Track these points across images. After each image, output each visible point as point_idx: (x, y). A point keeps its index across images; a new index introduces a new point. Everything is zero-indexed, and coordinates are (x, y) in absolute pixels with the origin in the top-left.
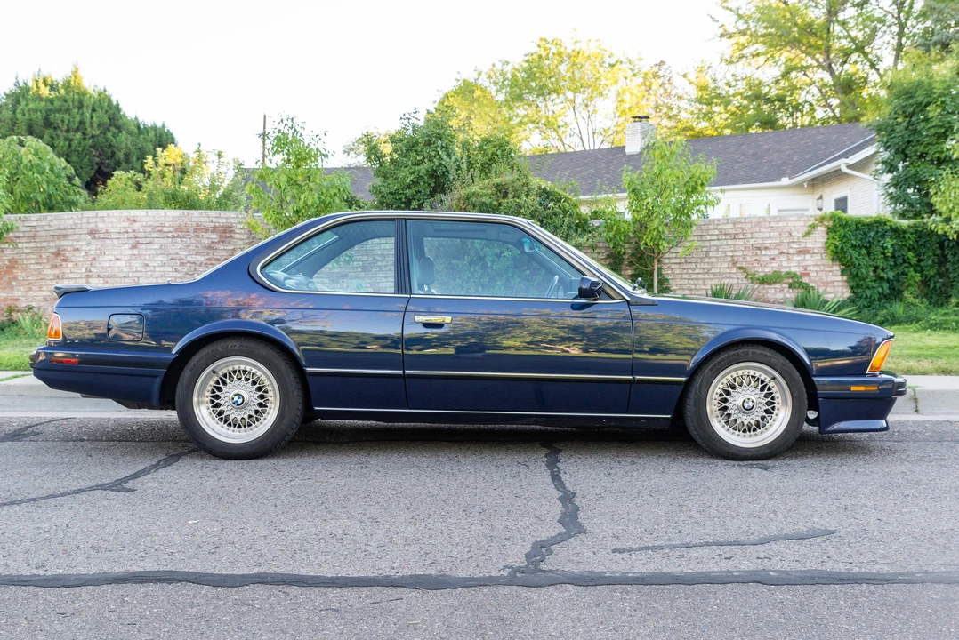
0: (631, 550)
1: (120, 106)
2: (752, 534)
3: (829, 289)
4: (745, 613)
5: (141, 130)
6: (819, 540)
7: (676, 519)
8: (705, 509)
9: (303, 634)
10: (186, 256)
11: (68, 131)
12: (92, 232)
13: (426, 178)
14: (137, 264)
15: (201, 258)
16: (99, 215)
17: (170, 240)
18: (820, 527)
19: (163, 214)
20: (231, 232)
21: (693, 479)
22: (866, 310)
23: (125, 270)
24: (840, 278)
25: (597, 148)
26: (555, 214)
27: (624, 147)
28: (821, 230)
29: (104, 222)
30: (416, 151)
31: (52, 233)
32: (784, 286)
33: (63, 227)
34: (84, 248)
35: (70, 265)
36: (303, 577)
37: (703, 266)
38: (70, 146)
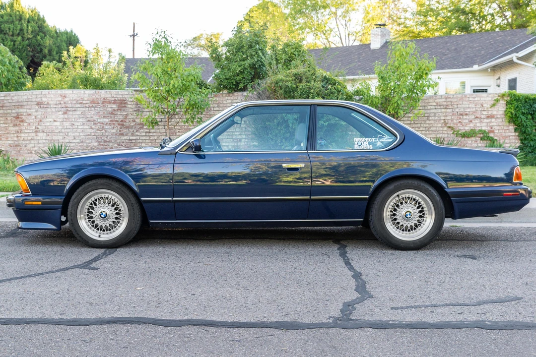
0: (402, 308)
1: (45, 19)
2: (472, 299)
3: (506, 141)
4: (475, 346)
5: (57, 34)
6: (513, 303)
7: (425, 290)
8: (441, 284)
9: (223, 354)
10: (97, 119)
11: (13, 35)
12: (39, 104)
13: (249, 69)
14: (67, 124)
15: (107, 120)
16: (43, 93)
17: (87, 108)
18: (512, 295)
19: (83, 92)
20: (125, 103)
21: (431, 264)
22: (530, 154)
23: (60, 128)
24: (514, 134)
25: (350, 45)
26: (332, 93)
27: (370, 44)
28: (502, 103)
29: (46, 97)
30: (242, 52)
31: (14, 104)
32: (477, 138)
33: (20, 100)
34: (34, 114)
35: (25, 124)
36: (214, 322)
37: (425, 126)
38: (14, 45)
